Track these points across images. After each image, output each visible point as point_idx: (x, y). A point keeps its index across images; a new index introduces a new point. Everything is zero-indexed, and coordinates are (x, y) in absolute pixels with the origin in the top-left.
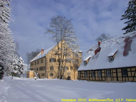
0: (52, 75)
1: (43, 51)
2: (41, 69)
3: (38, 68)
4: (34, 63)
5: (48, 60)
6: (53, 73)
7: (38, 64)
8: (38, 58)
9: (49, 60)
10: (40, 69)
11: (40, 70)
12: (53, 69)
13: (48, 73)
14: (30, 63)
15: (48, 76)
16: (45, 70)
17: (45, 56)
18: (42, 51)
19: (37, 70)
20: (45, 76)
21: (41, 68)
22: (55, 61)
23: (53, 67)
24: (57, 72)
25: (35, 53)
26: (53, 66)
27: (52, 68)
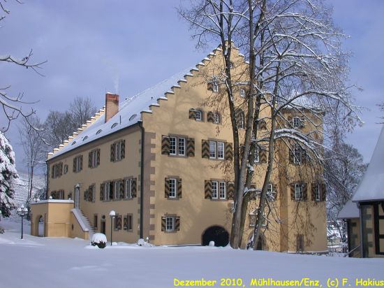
0: (172, 223)
1: (116, 102)
2: (112, 192)
3: (91, 188)
4: (69, 162)
5: (154, 146)
6: (179, 213)
7: (90, 166)
8: (92, 136)
9: (157, 142)
10: (102, 193)
11: (102, 199)
12: (179, 194)
13: (153, 216)
14: (48, 162)
15: (153, 227)
16: (136, 200)
17: (140, 123)
18: (111, 105)
19: (89, 195)
20: (136, 226)
21: (112, 185)
22: (190, 153)
23: (179, 181)
24: (198, 210)
25: (68, 117)
26: (182, 176)
27: (173, 187)
